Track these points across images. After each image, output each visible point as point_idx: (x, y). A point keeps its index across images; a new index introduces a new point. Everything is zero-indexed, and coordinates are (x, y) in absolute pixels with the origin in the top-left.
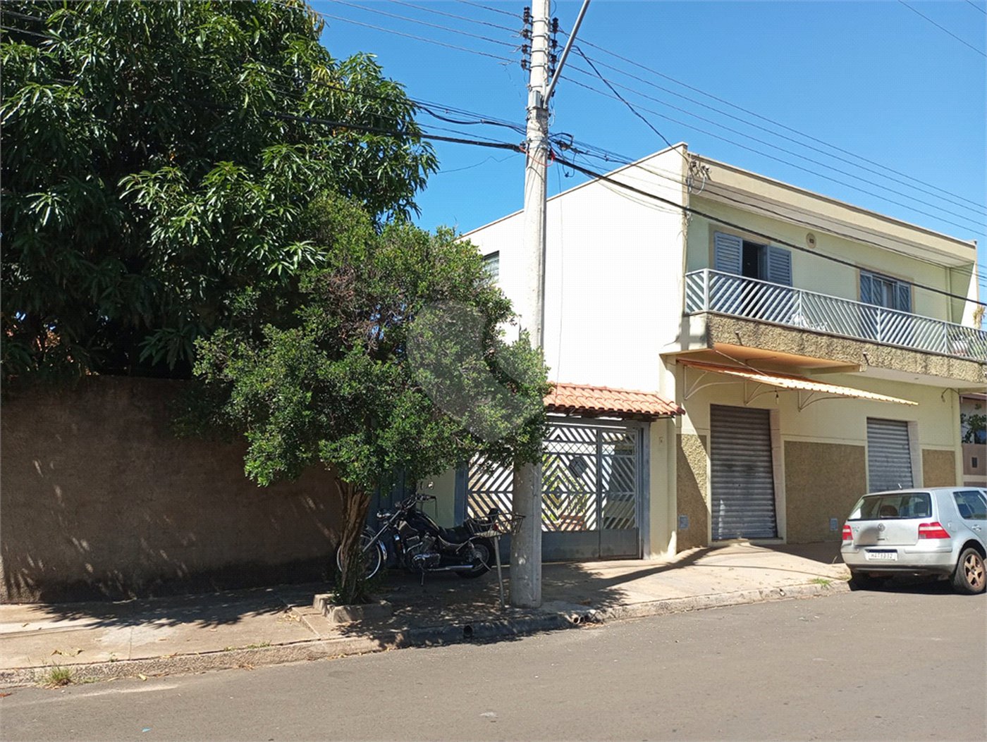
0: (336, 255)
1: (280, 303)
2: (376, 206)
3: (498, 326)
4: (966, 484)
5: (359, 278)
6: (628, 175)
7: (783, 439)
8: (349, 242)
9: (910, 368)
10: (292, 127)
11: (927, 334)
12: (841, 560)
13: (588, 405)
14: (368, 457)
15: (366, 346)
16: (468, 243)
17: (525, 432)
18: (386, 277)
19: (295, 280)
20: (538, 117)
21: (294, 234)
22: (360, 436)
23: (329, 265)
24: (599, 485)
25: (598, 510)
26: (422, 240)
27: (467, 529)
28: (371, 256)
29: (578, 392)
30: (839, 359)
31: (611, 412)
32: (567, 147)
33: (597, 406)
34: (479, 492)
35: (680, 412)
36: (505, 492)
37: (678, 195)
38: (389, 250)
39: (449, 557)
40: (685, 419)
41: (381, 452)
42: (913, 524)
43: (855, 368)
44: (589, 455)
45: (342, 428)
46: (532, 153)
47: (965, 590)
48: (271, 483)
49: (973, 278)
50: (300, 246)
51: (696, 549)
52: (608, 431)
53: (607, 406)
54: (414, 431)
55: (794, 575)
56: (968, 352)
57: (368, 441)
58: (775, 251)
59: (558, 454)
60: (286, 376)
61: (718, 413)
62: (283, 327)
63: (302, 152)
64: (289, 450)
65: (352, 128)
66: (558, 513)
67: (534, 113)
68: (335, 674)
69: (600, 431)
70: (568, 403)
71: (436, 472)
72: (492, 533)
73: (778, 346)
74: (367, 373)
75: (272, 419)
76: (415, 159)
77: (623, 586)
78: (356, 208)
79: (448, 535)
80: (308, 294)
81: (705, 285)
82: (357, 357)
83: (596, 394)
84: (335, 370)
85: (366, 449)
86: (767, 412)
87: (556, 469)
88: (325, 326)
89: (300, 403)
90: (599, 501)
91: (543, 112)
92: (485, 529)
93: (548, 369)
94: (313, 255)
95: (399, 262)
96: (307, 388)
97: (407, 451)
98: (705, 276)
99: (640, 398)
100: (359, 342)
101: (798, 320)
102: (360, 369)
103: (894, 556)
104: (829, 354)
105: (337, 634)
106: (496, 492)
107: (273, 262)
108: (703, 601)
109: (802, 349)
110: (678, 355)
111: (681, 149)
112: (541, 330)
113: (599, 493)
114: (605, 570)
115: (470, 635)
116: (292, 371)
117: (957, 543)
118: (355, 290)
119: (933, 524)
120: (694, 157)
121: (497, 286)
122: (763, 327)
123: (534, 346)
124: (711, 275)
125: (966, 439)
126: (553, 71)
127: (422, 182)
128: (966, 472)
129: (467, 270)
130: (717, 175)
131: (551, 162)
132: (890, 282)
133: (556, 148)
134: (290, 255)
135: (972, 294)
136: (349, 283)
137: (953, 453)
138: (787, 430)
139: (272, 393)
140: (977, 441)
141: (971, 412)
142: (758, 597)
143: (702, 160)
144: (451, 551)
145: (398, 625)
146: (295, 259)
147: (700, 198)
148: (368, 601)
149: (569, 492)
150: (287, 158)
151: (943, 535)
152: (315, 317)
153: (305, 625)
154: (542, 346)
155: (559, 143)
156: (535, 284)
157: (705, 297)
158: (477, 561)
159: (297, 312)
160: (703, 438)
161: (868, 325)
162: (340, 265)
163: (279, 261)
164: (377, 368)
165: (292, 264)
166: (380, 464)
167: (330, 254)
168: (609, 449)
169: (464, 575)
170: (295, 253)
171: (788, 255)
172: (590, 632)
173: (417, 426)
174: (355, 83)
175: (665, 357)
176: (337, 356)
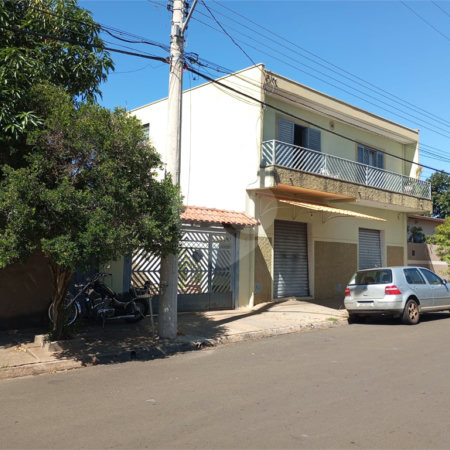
0: (51, 122)
1: (13, 151)
2: (74, 91)
3: (152, 170)
4: (409, 265)
5: (66, 136)
6: (229, 81)
7: (314, 240)
8: (60, 114)
9: (381, 201)
10: (17, 36)
11: (392, 182)
12: (344, 308)
13: (205, 219)
14: (72, 249)
15: (70, 180)
16: (135, 118)
17: (170, 235)
18: (85, 137)
19: (23, 136)
20: (178, 42)
21: (21, 107)
22: (68, 237)
23: (46, 128)
24: (210, 266)
25: (209, 281)
26: (106, 115)
27: (130, 293)
28: (73, 124)
29: (199, 212)
30: (346, 194)
31: (218, 224)
32: (195, 61)
33: (210, 220)
34: (138, 271)
35: (258, 224)
36: (154, 271)
37: (258, 94)
38: (85, 120)
39: (120, 310)
40: (261, 228)
41: (81, 246)
42: (382, 287)
43: (353, 200)
44: (204, 249)
45: (56, 231)
46: (174, 64)
47: (408, 323)
48: (8, 265)
49: (417, 151)
50: (26, 115)
51: (265, 304)
52: (216, 235)
53: (216, 219)
54: (102, 234)
55: (319, 316)
56: (412, 192)
57: (72, 239)
58: (313, 131)
59: (187, 248)
60: (18, 198)
61: (278, 224)
62: (16, 167)
63: (24, 52)
64: (21, 245)
65: (57, 39)
66: (186, 283)
67: (175, 39)
68: (52, 382)
69: (211, 235)
70: (193, 218)
71: (115, 259)
72: (146, 296)
73: (313, 186)
74: (73, 198)
75: (9, 225)
76: (99, 61)
77: (226, 325)
78: (62, 91)
79: (119, 297)
80: (32, 146)
81: (273, 150)
82: (66, 188)
83: (210, 212)
84: (52, 195)
85: (72, 244)
86: (306, 224)
87: (185, 257)
88: (44, 168)
89: (27, 215)
90: (209, 276)
91: (180, 39)
92: (143, 293)
93: (183, 197)
94: (35, 120)
95: (92, 128)
96: (31, 205)
97: (98, 246)
98: (273, 144)
99: (235, 215)
100: (66, 178)
101: (324, 172)
102: (68, 194)
103: (372, 304)
104: (341, 191)
105: (53, 358)
106: (149, 271)
107: (8, 124)
108: (270, 332)
109: (326, 189)
110: (257, 190)
111: (261, 67)
112: (179, 173)
113: (210, 271)
114: (216, 316)
115: (134, 356)
116: (23, 195)
117: (405, 297)
118: (64, 145)
119: (393, 287)
120: (269, 73)
121: (152, 145)
122: (305, 175)
123: (174, 183)
124: (277, 144)
125: (409, 240)
126: (187, 14)
127: (105, 77)
128: (409, 258)
129: (134, 135)
130: (282, 85)
131: (185, 70)
132: (373, 151)
133: (188, 62)
134: (19, 120)
135: (416, 160)
136: (59, 139)
137: (402, 248)
138: (317, 235)
139: (8, 209)
140: (415, 241)
141: (413, 225)
142: (299, 329)
143: (272, 74)
144: (122, 307)
145: (93, 351)
146: (23, 123)
147: (271, 98)
148: (71, 338)
149: (192, 271)
150: (15, 56)
151: (397, 292)
152: (37, 161)
153: (30, 354)
154: (179, 183)
155: (189, 58)
156: (174, 145)
157: (273, 156)
158: (137, 313)
159: (26, 157)
160: (270, 239)
161: (361, 175)
162: (53, 128)
163: (12, 124)
164: (79, 194)
165: (22, 126)
166: (81, 253)
167: (47, 121)
168: (216, 245)
169: (129, 321)
170: (23, 118)
171: (319, 134)
172: (208, 352)
173: (103, 231)
174: (59, 11)
175: (249, 192)
176: (52, 186)
